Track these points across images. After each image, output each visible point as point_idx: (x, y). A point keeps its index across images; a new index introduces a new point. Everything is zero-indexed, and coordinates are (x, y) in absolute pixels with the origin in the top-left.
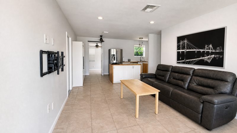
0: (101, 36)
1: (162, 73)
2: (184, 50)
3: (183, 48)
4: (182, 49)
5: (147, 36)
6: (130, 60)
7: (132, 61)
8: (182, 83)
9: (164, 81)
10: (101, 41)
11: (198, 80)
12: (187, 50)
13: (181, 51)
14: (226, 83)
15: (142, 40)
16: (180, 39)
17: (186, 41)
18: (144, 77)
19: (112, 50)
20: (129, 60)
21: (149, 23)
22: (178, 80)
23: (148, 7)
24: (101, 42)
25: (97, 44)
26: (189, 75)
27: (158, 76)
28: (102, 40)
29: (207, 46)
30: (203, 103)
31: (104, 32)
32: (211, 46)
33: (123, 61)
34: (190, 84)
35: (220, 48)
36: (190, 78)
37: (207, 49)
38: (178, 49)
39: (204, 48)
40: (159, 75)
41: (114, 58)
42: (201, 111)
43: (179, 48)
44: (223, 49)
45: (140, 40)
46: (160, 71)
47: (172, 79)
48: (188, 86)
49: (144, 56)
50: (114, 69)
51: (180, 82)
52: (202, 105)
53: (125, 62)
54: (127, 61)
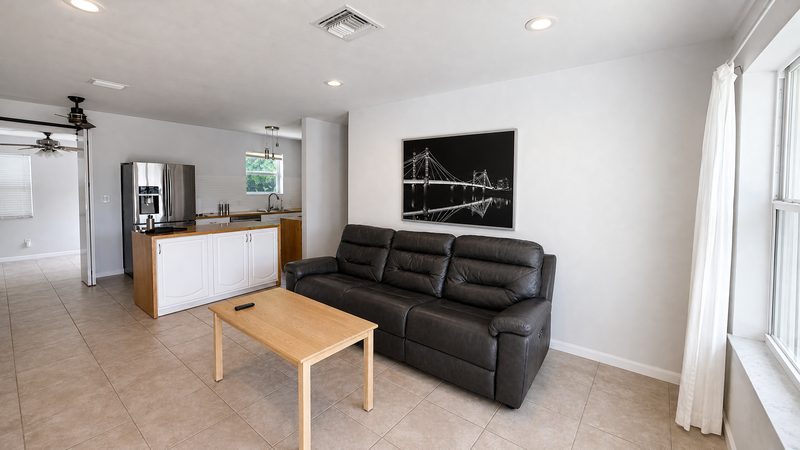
0: (77, 100)
1: (360, 253)
2: (422, 182)
3: (420, 175)
4: (417, 179)
5: (298, 124)
6: (227, 207)
7: (234, 210)
8: (427, 280)
9: (373, 280)
10: (78, 121)
11: (467, 269)
12: (431, 182)
13: (413, 182)
14: (528, 271)
15: (275, 133)
16: (411, 147)
17: (426, 156)
18: (300, 273)
19: (140, 167)
20: (223, 210)
21: (326, 83)
22: (415, 272)
23: (344, 16)
24: (78, 128)
25: (48, 134)
26: (444, 255)
27: (348, 266)
28: (85, 117)
29: (477, 175)
30: (498, 337)
31: (98, 82)
32: (485, 174)
33: (198, 212)
34: (450, 282)
35: (505, 181)
36: (445, 265)
37: (477, 182)
38: (405, 178)
39: (469, 179)
40: (352, 262)
41: (150, 201)
42: (493, 363)
43: (407, 174)
44: (511, 185)
45: (270, 132)
46: (355, 247)
47: (396, 270)
48: (444, 289)
49: (280, 189)
50: (158, 256)
51: (420, 277)
52: (496, 343)
53: (206, 217)
54: (216, 211)
